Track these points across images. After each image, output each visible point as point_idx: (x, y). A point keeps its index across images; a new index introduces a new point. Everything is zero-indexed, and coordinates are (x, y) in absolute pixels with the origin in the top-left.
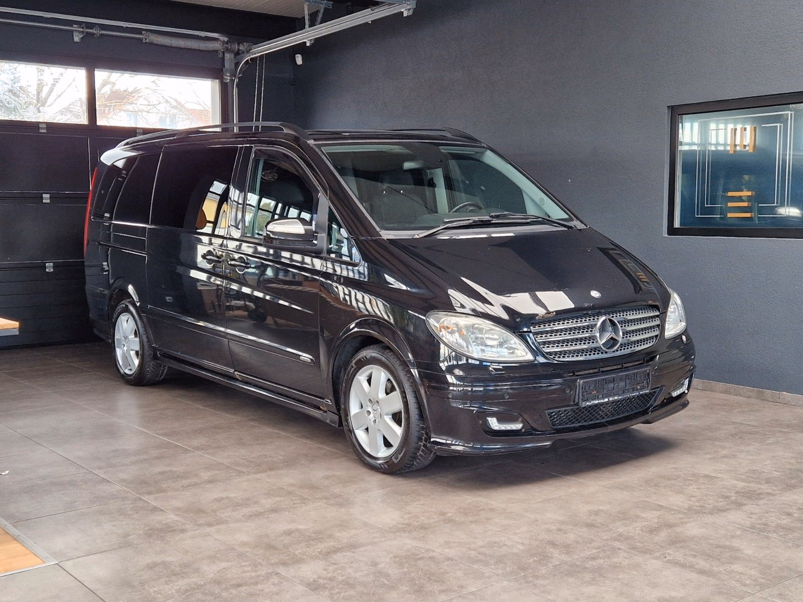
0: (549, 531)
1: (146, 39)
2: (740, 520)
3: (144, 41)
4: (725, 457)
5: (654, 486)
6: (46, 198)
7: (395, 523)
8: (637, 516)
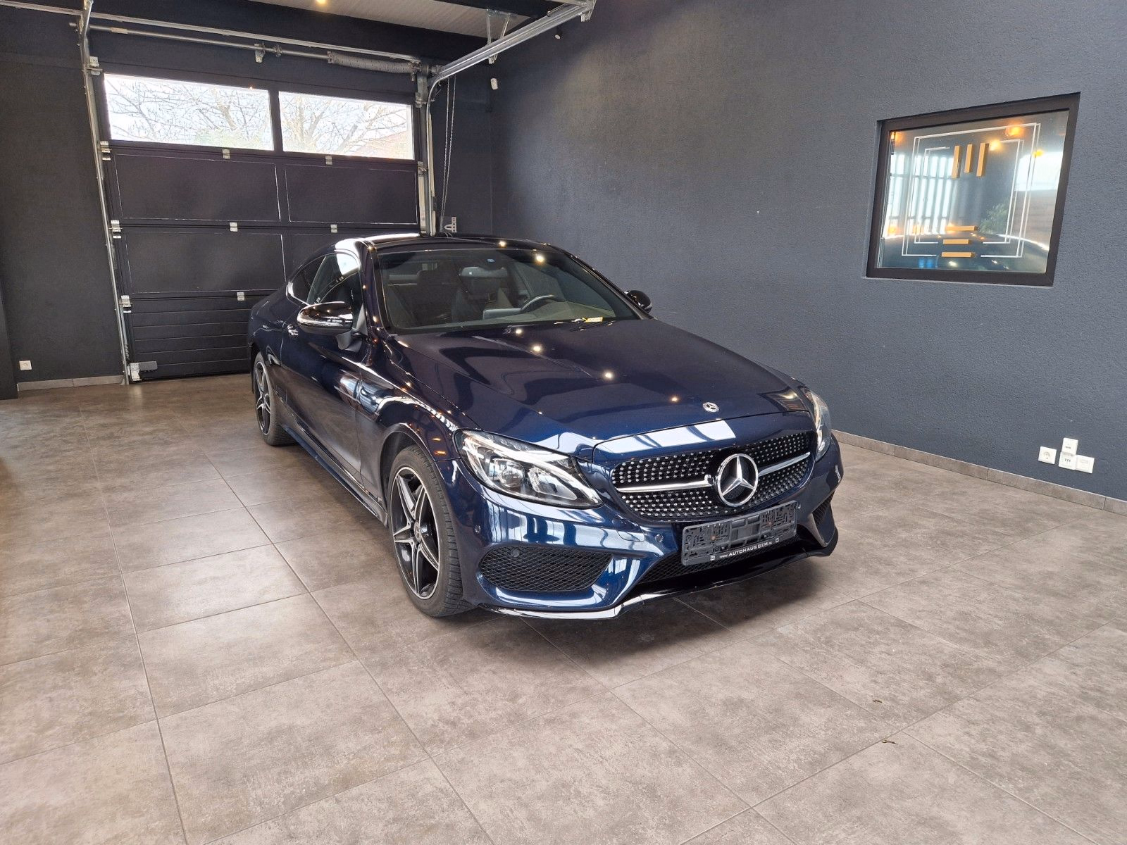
0: (655, 755)
1: (331, 60)
3: (330, 63)
5: (827, 643)
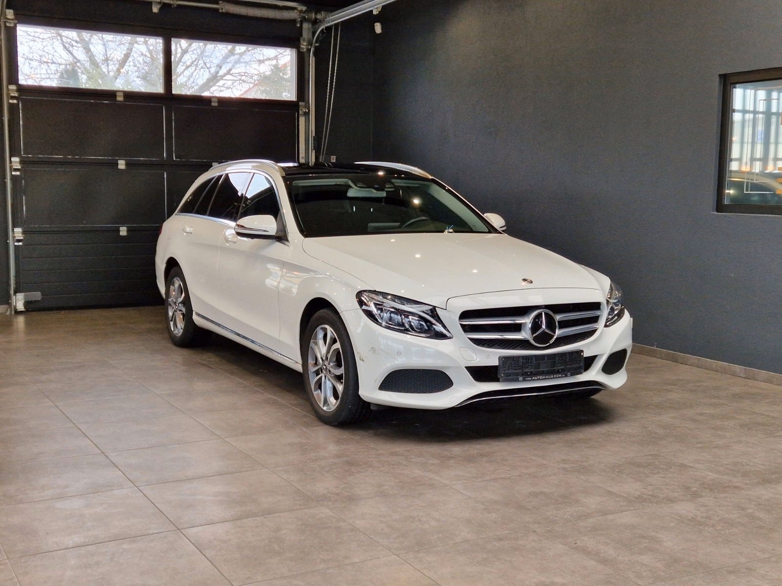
1: (222, 9)
2: (684, 512)
3: (220, 11)
4: (717, 447)
6: (122, 165)
7: (326, 491)
8: (577, 501)
